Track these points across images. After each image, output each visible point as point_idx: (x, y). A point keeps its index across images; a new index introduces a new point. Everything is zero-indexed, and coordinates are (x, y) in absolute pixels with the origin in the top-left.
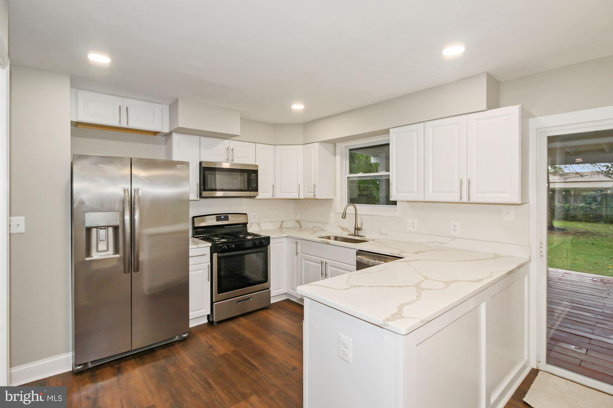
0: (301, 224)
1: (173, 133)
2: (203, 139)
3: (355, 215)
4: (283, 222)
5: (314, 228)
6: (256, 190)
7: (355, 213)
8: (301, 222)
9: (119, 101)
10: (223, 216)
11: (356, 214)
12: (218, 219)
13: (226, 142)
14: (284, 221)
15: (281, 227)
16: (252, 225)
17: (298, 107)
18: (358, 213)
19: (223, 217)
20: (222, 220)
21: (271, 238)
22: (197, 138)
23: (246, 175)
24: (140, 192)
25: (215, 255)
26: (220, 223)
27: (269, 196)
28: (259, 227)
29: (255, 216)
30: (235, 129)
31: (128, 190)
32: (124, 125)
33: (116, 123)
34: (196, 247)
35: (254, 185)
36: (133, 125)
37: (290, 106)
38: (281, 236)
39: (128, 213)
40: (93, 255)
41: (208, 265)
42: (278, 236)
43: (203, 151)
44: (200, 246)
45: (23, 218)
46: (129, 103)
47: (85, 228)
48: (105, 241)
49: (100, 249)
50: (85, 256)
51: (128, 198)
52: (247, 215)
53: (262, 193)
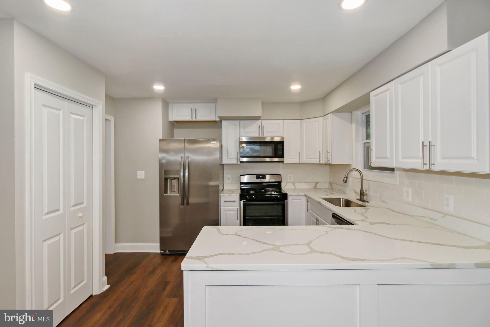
0: (333, 186)
1: (222, 120)
2: (242, 122)
3: (360, 180)
4: (317, 183)
5: (339, 190)
6: (282, 156)
7: (360, 178)
8: (332, 184)
9: (192, 106)
11: (362, 179)
12: (258, 178)
13: (259, 122)
14: (319, 182)
15: (315, 187)
16: (288, 184)
17: (296, 87)
18: (364, 178)
19: (261, 176)
20: (261, 178)
21: (288, 194)
22: (237, 122)
23: (273, 145)
24: (189, 159)
25: (242, 202)
26: (258, 180)
27: (296, 161)
28: (294, 186)
29: (290, 177)
30: (258, 113)
31: (183, 158)
32: (194, 119)
33: (189, 119)
34: (229, 195)
35: (280, 153)
36: (199, 118)
37: (289, 87)
38: (299, 194)
39: (182, 171)
40: (168, 193)
41: (237, 209)
42: (296, 194)
43: (242, 130)
44: (232, 195)
45: (144, 171)
46: (197, 106)
47: (164, 178)
48: (174, 186)
49: (173, 190)
50: (164, 192)
51: (183, 162)
52: (281, 176)
53: (287, 159)
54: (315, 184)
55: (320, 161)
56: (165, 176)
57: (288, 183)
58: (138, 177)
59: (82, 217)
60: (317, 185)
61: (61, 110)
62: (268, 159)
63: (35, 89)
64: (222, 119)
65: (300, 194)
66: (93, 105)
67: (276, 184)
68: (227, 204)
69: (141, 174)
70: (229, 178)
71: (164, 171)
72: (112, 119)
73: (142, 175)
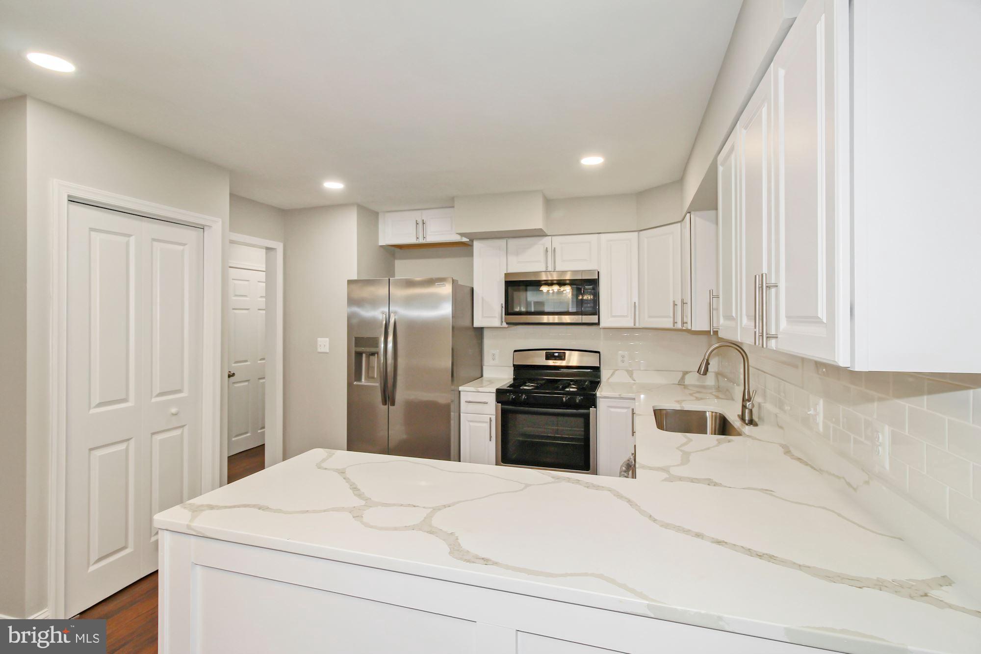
1: (474, 240)
2: (513, 243)
4: (686, 373)
6: (596, 312)
10: (557, 352)
12: (549, 356)
13: (546, 241)
14: (690, 372)
15: (681, 382)
16: (617, 373)
17: (592, 161)
19: (556, 354)
20: (556, 358)
21: (598, 395)
22: (502, 242)
24: (396, 317)
25: (499, 406)
26: (551, 363)
27: (628, 322)
28: (629, 377)
29: (623, 357)
30: (536, 221)
31: (386, 314)
32: (421, 241)
33: (412, 240)
35: (589, 305)
36: (431, 238)
38: (622, 396)
39: (382, 339)
40: (363, 380)
41: (490, 418)
42: (616, 394)
43: (510, 258)
44: (480, 389)
45: (328, 339)
46: (426, 215)
47: (354, 352)
48: (374, 367)
49: (370, 375)
50: (354, 380)
51: (384, 322)
52: (598, 354)
53: (607, 319)
54: (680, 375)
55: (675, 323)
56: (356, 348)
57: (617, 370)
58: (319, 350)
59: (176, 414)
60: (687, 376)
61: (132, 235)
62: (567, 319)
63: (68, 203)
64: (473, 237)
65: (624, 395)
66: (204, 226)
67: (589, 370)
68: (471, 407)
69: (323, 344)
70: (494, 355)
71: (354, 338)
72: (279, 247)
73: (325, 346)
